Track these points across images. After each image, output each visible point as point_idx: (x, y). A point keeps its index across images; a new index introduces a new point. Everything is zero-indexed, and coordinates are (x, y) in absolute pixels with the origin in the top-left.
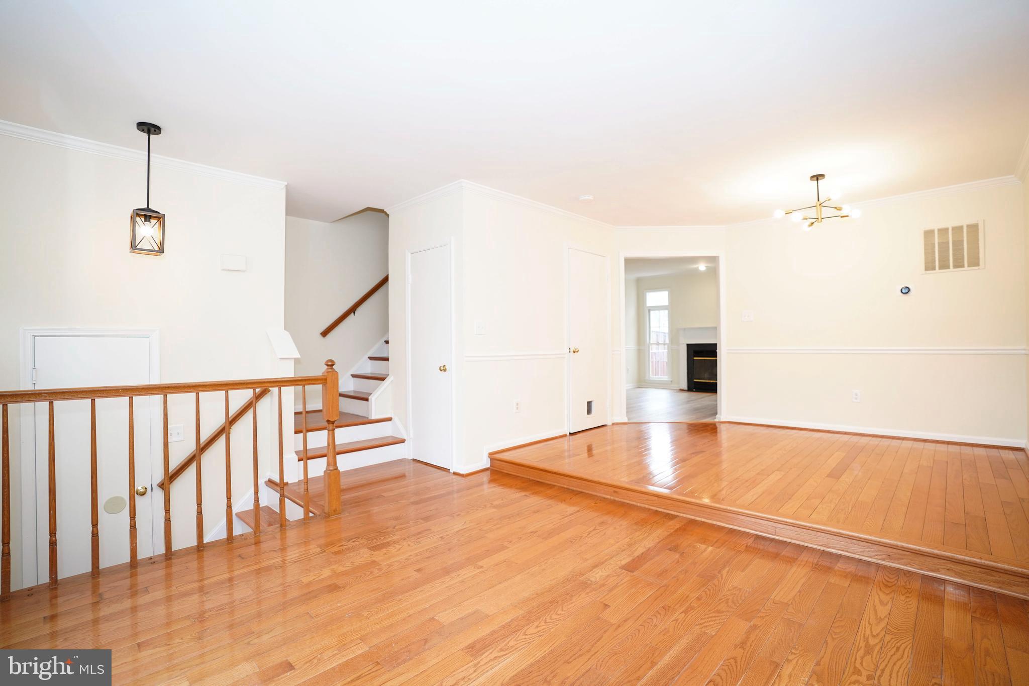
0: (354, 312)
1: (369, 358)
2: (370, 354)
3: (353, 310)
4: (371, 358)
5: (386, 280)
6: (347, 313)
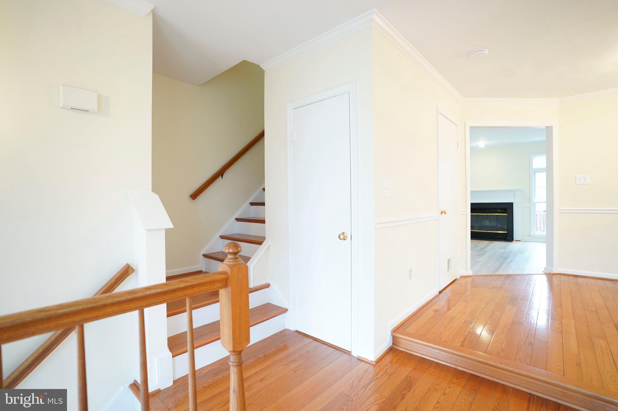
0: (222, 176)
1: (236, 219)
2: (237, 216)
3: (221, 173)
4: (238, 220)
5: (262, 135)
6: (216, 176)
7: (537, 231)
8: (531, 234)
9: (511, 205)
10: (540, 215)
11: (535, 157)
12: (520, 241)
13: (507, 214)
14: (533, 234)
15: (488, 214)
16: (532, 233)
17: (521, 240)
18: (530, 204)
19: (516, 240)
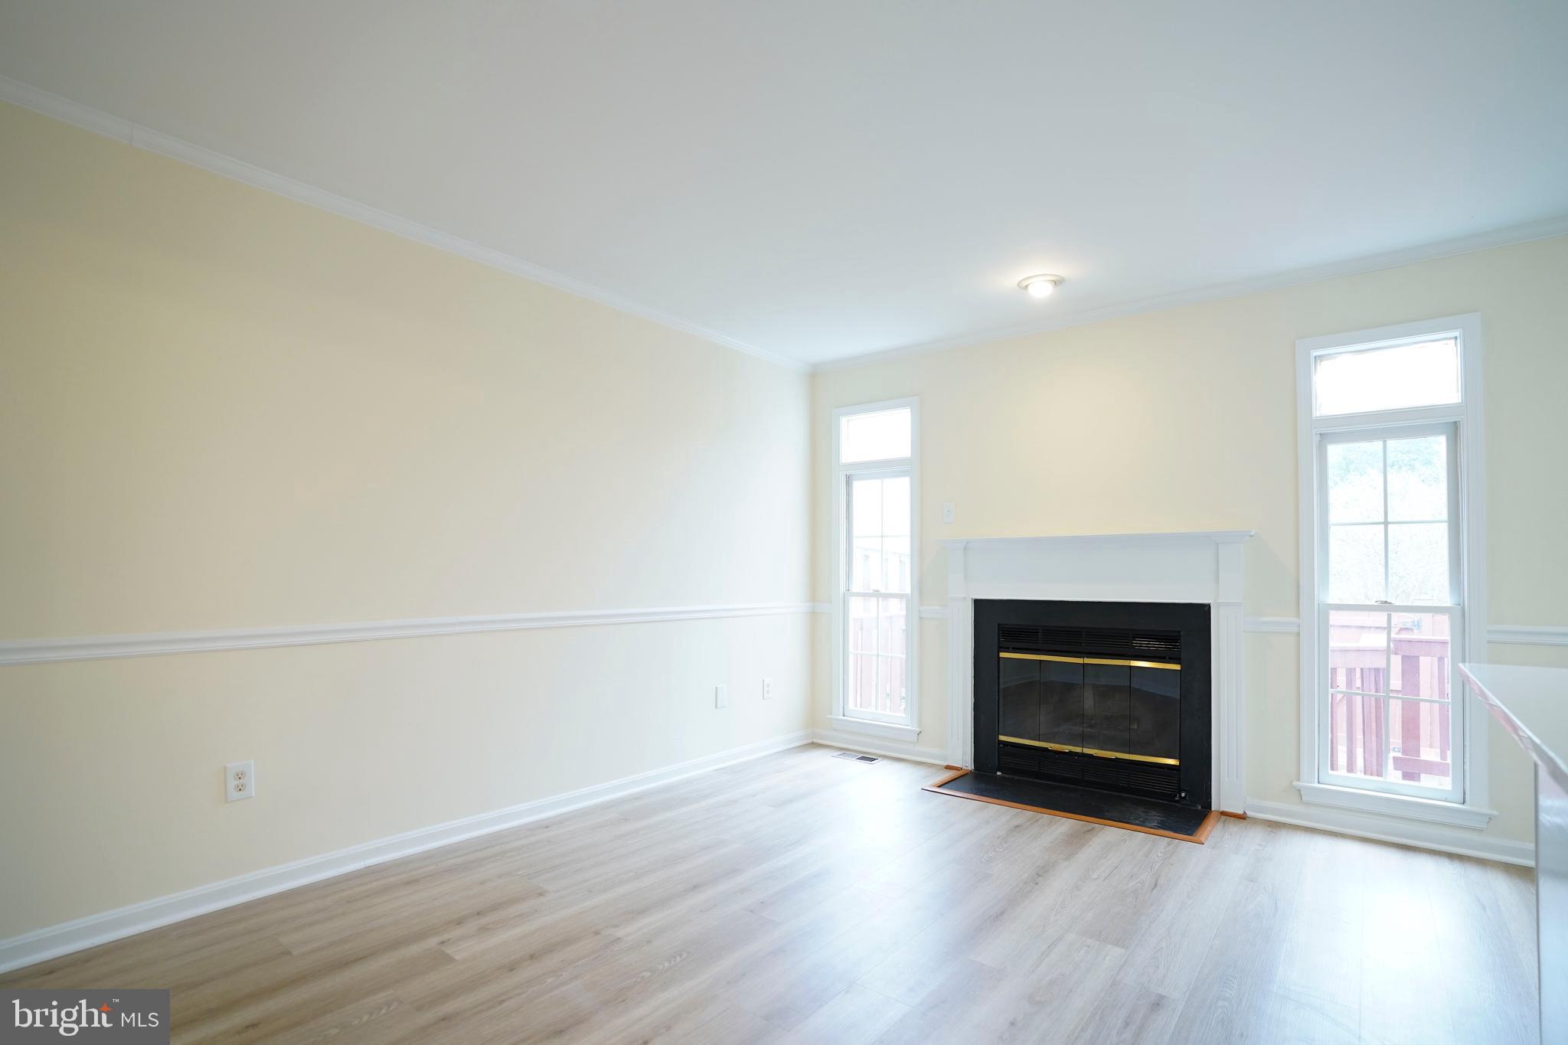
7: (1332, 769)
8: (1300, 783)
9: (1199, 615)
10: (1350, 672)
11: (1319, 356)
12: (1242, 817)
13: (1177, 667)
14: (1317, 785)
15: (1088, 661)
16: (1308, 782)
17: (1249, 813)
18: (1298, 617)
19: (1223, 813)
